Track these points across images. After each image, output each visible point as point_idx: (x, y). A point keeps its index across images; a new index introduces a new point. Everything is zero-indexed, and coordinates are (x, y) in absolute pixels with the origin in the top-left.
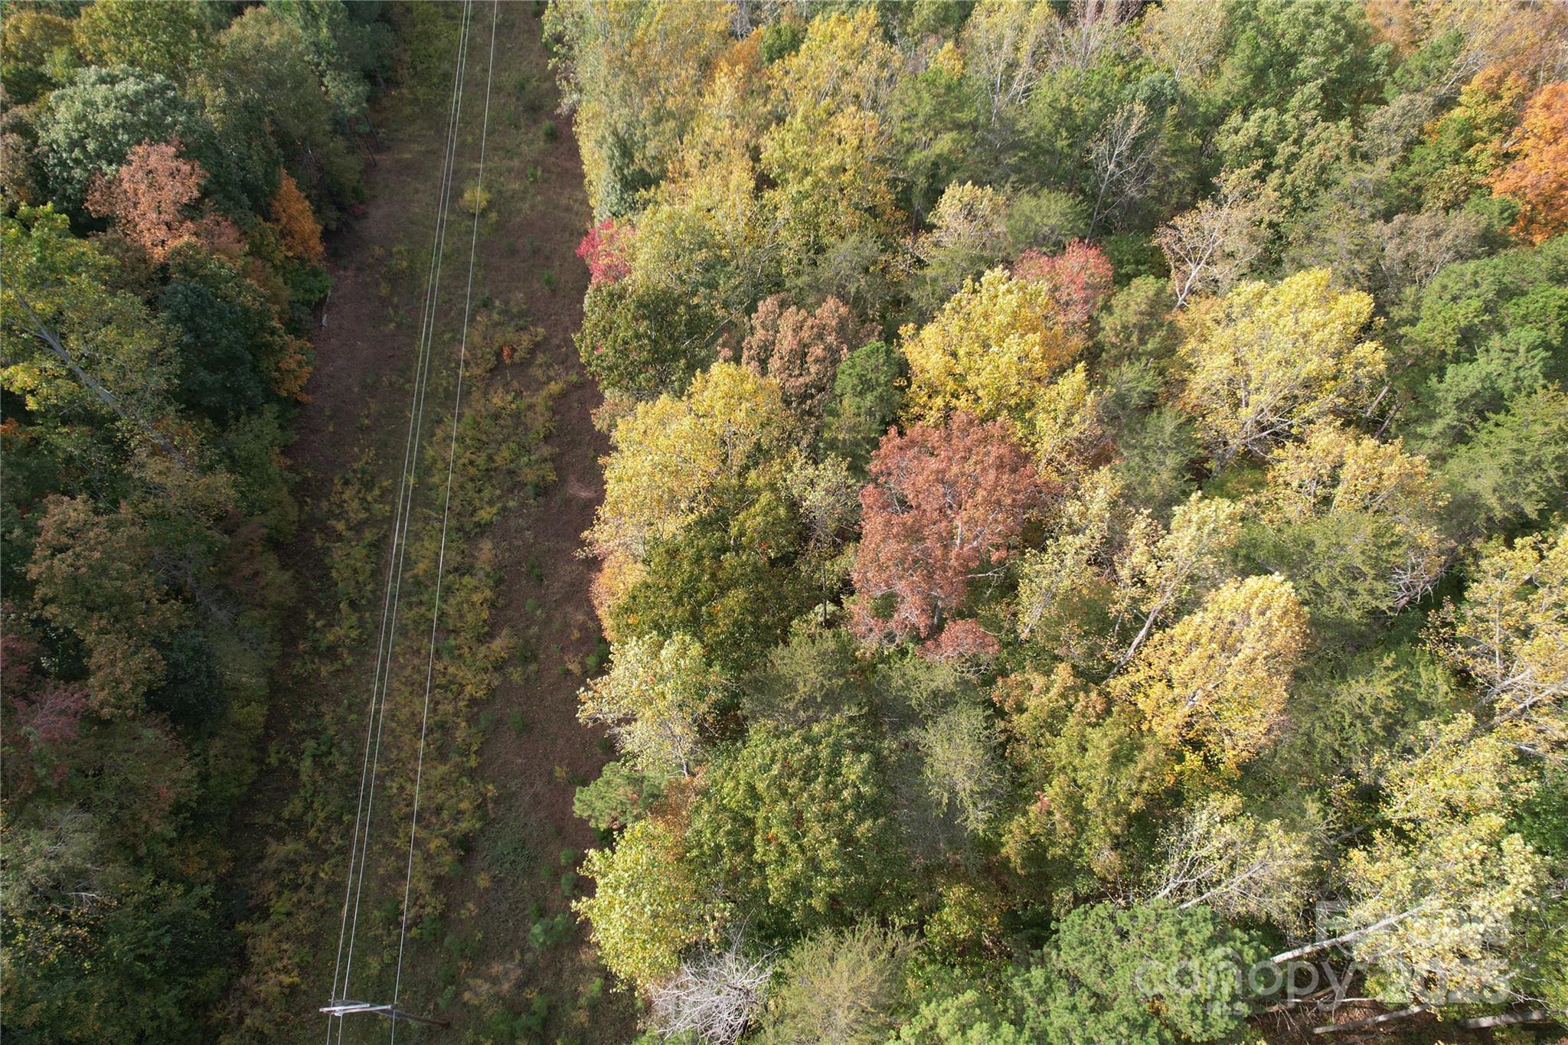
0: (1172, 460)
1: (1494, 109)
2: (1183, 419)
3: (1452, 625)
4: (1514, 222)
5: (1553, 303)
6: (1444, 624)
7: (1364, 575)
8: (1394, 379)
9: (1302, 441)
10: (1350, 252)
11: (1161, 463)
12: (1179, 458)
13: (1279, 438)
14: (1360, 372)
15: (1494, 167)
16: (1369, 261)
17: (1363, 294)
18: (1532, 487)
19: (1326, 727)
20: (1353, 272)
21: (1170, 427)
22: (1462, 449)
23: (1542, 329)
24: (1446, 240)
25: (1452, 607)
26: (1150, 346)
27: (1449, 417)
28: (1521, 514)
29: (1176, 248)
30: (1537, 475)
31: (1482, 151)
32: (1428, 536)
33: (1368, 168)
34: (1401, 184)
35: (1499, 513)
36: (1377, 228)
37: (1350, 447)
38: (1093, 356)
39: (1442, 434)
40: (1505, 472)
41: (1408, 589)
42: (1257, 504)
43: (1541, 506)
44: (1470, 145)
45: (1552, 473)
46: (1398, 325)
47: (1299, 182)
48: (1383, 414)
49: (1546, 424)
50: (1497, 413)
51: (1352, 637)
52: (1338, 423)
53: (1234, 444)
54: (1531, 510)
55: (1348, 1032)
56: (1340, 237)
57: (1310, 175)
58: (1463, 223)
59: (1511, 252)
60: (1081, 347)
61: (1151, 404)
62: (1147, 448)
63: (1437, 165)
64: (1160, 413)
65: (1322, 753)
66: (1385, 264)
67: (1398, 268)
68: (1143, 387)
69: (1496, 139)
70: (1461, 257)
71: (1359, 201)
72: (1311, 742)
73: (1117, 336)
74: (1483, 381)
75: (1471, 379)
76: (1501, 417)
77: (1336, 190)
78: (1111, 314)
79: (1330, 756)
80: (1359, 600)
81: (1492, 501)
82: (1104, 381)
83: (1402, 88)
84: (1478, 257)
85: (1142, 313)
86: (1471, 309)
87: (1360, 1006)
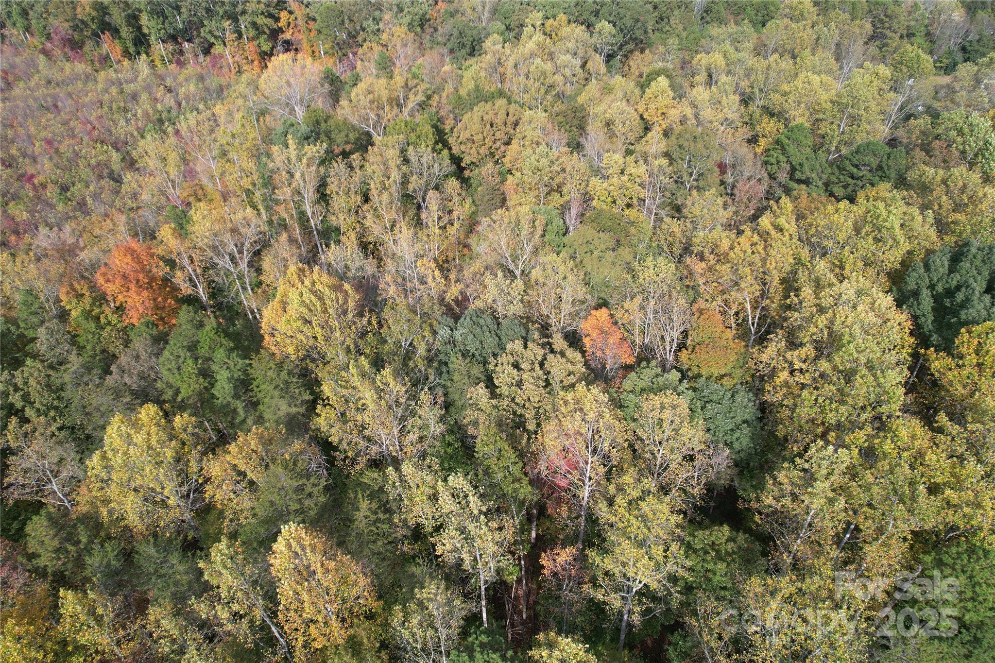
0: (174, 559)
1: (87, 300)
2: (152, 540)
3: (347, 457)
4: (157, 326)
5: (212, 334)
6: (344, 460)
7: (304, 484)
8: (204, 416)
9: (209, 479)
10: (114, 399)
11: (173, 566)
12: (176, 554)
13: (199, 490)
14: (190, 430)
15: (121, 316)
16: (127, 394)
17: (145, 406)
18: (297, 391)
19: (374, 542)
20: (127, 404)
21: (152, 551)
22: (261, 407)
23: (221, 346)
24: (144, 356)
25: (338, 453)
26: (84, 540)
27: (240, 406)
28: (307, 402)
29: (28, 490)
30: (292, 386)
31: (107, 316)
32: (297, 445)
33: (68, 366)
34: (94, 357)
35: (302, 410)
36: (109, 380)
37: (228, 458)
38: (61, 580)
39: (246, 412)
40: (284, 397)
41: (320, 467)
42: (231, 521)
43: (308, 392)
44: (98, 318)
45: (295, 380)
46: (175, 400)
47: (45, 402)
48: (219, 431)
49: (271, 368)
50: (252, 384)
51: (333, 506)
52: (211, 456)
53: (187, 516)
54: (307, 397)
55: (528, 602)
56: (99, 399)
57: (46, 394)
58: (140, 344)
59: (172, 335)
60: (47, 586)
61: (128, 555)
62: (156, 571)
63: (97, 337)
64: (137, 553)
65: (387, 550)
66: (134, 387)
67: (143, 383)
68: (111, 555)
69: (104, 307)
70: (158, 355)
71: (85, 379)
72: (379, 553)
73: (59, 559)
74: (231, 382)
75: (226, 387)
76: (255, 383)
77: (69, 387)
78: (39, 556)
79: (389, 547)
80: (316, 493)
81: (294, 410)
82: (87, 580)
83: (34, 328)
84: (165, 348)
85: (55, 536)
86: (191, 364)
87: (517, 589)
